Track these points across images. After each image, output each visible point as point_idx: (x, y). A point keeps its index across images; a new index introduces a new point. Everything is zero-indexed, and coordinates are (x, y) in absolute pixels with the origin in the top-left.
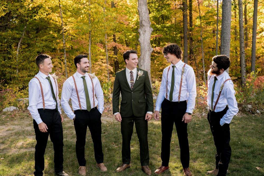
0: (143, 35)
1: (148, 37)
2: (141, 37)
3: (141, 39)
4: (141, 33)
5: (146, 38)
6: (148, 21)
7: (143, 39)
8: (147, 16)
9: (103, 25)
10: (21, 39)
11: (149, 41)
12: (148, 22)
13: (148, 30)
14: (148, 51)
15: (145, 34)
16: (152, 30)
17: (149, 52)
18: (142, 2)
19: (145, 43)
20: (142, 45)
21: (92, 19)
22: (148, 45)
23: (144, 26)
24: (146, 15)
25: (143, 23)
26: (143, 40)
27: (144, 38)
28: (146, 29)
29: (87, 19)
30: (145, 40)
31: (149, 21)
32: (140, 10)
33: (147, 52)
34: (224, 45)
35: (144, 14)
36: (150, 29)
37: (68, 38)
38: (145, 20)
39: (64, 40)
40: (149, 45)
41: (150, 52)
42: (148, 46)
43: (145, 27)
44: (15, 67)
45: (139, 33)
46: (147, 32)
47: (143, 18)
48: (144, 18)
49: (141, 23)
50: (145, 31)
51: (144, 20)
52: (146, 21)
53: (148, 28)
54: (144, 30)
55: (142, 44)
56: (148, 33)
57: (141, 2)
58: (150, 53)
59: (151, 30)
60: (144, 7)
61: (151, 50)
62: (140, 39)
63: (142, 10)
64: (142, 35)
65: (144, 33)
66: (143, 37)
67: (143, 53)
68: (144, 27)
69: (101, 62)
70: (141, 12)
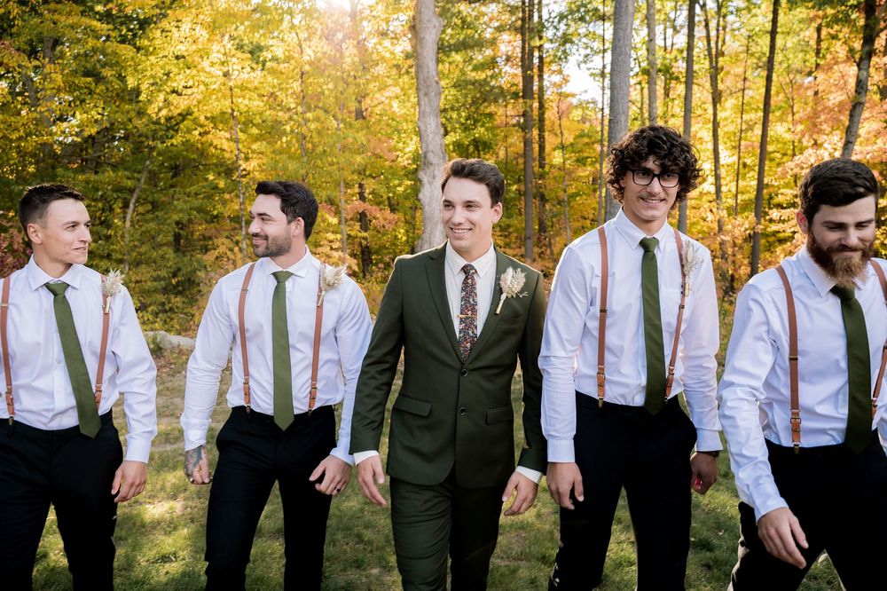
0: (429, 186)
2: (425, 189)
3: (425, 195)
4: (425, 180)
5: (436, 192)
6: (440, 153)
7: (428, 195)
8: (439, 143)
9: (335, 160)
10: (137, 190)
12: (441, 155)
15: (435, 183)
18: (428, 110)
19: (434, 205)
20: (426, 210)
21: (310, 146)
23: (431, 164)
24: (437, 140)
25: (431, 156)
27: (431, 191)
28: (436, 172)
29: (297, 145)
30: (435, 198)
31: (443, 152)
32: (423, 128)
33: (439, 226)
34: (612, 210)
35: (431, 136)
38: (434, 150)
39: (241, 196)
43: (435, 167)
44: (120, 257)
45: (420, 181)
46: (438, 178)
47: (430, 145)
48: (431, 147)
49: (425, 157)
50: (434, 177)
51: (432, 151)
52: (435, 153)
54: (432, 174)
55: (427, 207)
57: (425, 108)
60: (432, 120)
62: (423, 196)
63: (428, 127)
64: (427, 185)
65: (431, 180)
66: (429, 189)
67: (429, 228)
68: (431, 168)
69: (329, 248)
70: (426, 131)
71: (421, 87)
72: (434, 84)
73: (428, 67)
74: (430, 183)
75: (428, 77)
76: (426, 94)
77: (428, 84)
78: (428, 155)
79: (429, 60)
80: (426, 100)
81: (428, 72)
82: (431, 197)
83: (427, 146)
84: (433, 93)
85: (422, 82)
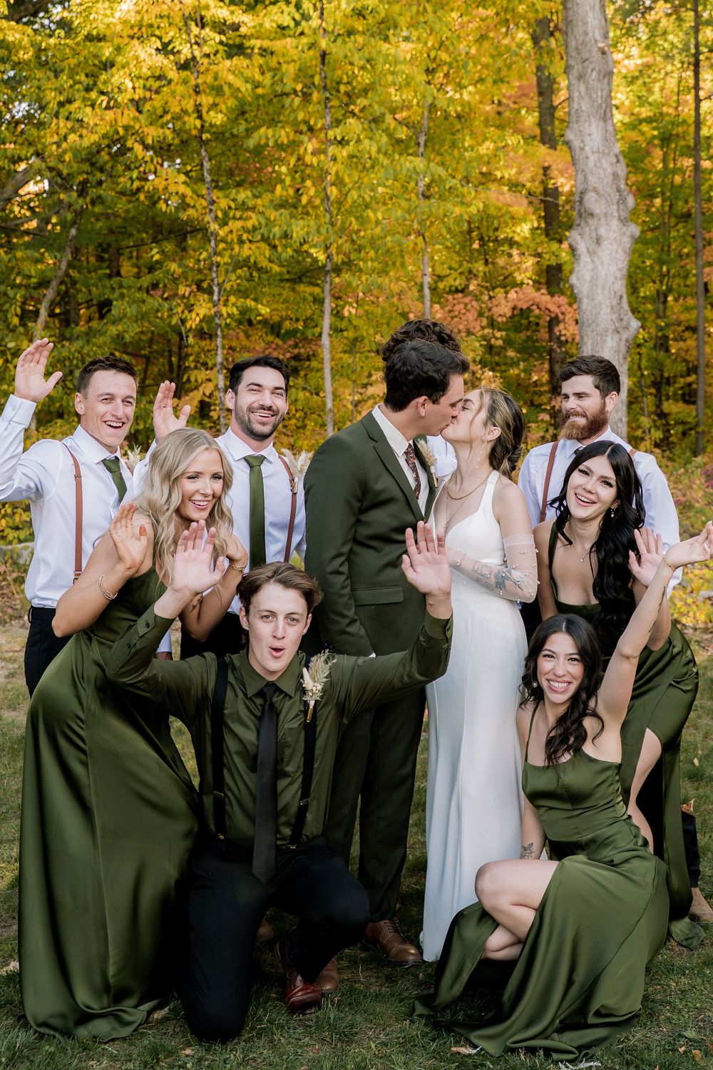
0: (588, 259)
1: (613, 268)
2: (582, 264)
3: (581, 277)
4: (582, 247)
5: (603, 272)
6: (612, 191)
7: (588, 278)
8: (609, 170)
11: (620, 286)
12: (616, 197)
13: (612, 236)
14: (610, 334)
15: (600, 254)
16: (632, 236)
17: (616, 337)
18: (585, 106)
19: (599, 298)
20: (584, 306)
22: (615, 303)
23: (592, 214)
24: (606, 164)
25: (591, 201)
26: (591, 281)
27: (593, 270)
28: (602, 231)
30: (600, 283)
31: (618, 191)
32: (576, 143)
33: (609, 339)
35: (592, 159)
36: (624, 229)
37: (233, 277)
38: (600, 187)
39: (216, 289)
40: (619, 304)
41: (625, 336)
42: (612, 307)
43: (599, 219)
45: (573, 248)
46: (605, 244)
47: (590, 177)
48: (593, 180)
49: (581, 202)
50: (598, 241)
51: (595, 190)
52: (601, 192)
53: (615, 223)
54: (594, 235)
55: (585, 301)
56: (615, 246)
57: (579, 104)
58: (623, 344)
59: (628, 233)
60: (594, 126)
61: (626, 328)
62: (578, 279)
63: (587, 139)
64: (585, 258)
65: (592, 247)
66: (590, 266)
67: (589, 343)
68: (591, 222)
70: (582, 149)
71: (572, 62)
72: (596, 55)
73: (585, 23)
74: (591, 253)
75: (584, 43)
76: (581, 77)
77: (585, 56)
78: (587, 197)
79: (588, 8)
80: (582, 88)
81: (586, 33)
82: (594, 280)
83: (586, 179)
84: (594, 74)
85: (573, 53)
